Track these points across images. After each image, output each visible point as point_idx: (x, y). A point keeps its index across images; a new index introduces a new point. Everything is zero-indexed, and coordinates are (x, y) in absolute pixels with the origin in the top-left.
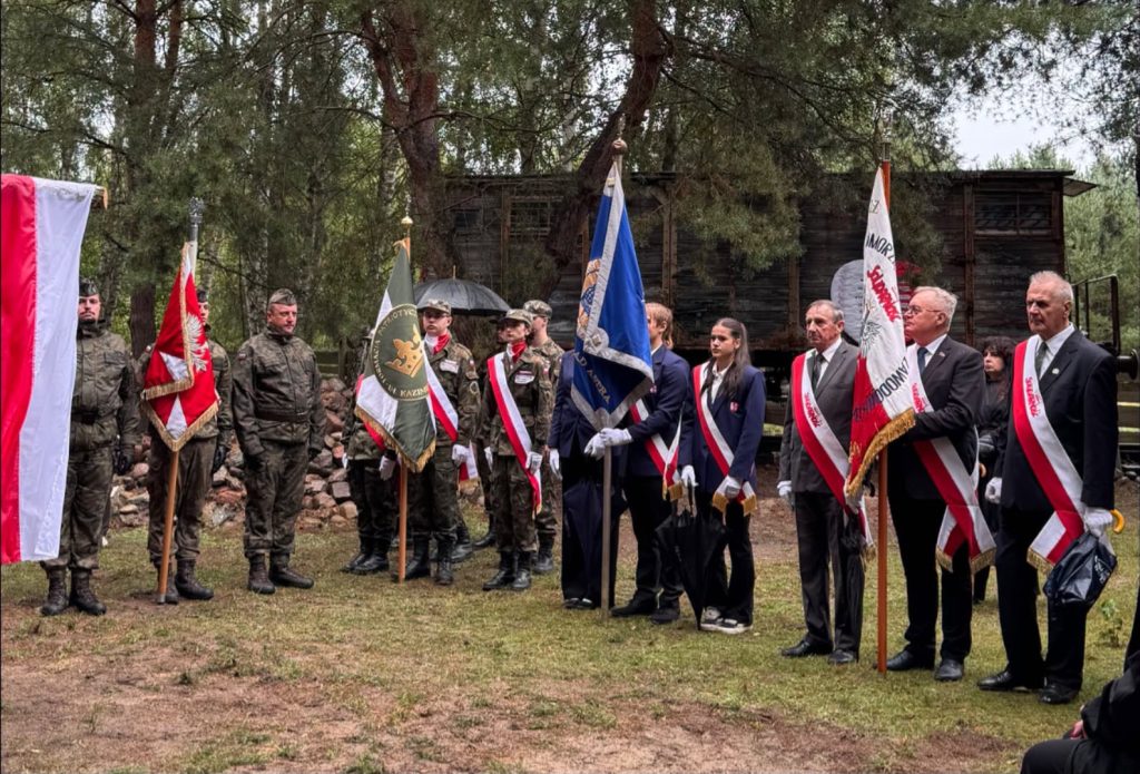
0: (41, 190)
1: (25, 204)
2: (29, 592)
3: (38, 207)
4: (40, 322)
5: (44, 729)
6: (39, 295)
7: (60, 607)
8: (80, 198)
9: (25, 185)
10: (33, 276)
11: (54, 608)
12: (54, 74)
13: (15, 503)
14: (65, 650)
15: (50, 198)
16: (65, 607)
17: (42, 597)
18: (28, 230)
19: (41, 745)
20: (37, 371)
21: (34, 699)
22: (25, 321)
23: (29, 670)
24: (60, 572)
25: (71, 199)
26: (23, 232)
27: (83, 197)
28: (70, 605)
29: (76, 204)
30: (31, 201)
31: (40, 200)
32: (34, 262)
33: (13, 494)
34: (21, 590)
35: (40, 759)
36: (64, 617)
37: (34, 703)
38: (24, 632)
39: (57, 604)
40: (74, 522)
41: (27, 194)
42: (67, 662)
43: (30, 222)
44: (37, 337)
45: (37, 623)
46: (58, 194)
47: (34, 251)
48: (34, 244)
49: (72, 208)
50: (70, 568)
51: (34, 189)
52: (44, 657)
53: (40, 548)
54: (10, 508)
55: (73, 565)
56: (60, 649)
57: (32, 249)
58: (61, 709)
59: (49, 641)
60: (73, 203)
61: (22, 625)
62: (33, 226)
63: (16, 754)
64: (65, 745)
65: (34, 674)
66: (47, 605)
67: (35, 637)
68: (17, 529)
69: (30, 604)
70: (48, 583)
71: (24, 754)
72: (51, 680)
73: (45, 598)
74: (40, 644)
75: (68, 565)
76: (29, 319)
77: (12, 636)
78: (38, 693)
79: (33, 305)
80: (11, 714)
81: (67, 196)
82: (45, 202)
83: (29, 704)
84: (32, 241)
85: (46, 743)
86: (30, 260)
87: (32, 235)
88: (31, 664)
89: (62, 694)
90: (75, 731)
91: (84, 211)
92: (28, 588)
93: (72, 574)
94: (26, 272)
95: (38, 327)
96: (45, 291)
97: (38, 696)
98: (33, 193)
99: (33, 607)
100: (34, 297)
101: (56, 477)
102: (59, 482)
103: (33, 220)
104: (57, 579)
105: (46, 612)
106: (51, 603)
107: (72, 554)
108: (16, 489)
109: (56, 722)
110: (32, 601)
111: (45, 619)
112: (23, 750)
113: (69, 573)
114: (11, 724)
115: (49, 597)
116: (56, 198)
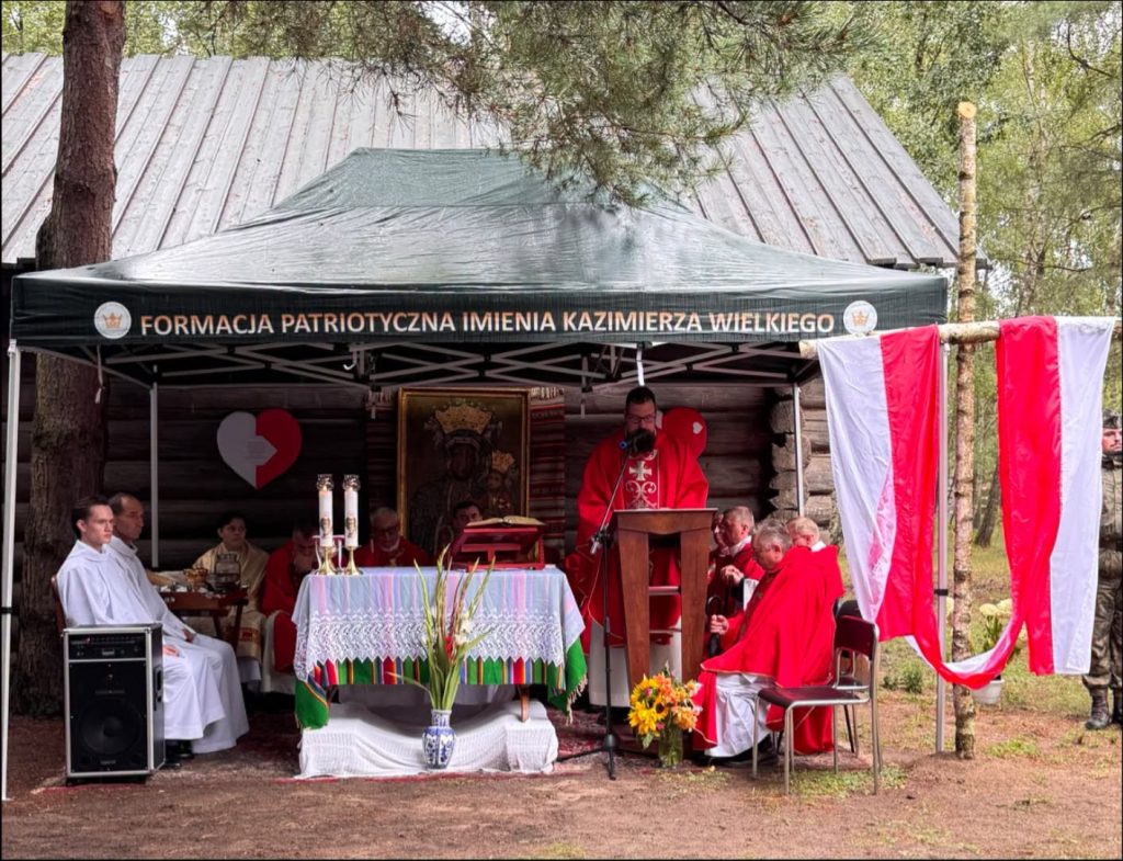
0: (1062, 327)
1: (1048, 344)
2: (1075, 708)
3: (1060, 343)
4: (1067, 453)
5: (1082, 825)
6: (1063, 429)
7: (1103, 723)
8: (1101, 331)
9: (1048, 324)
10: (1058, 410)
11: (1098, 724)
12: (1092, 211)
13: (1048, 621)
14: (1106, 760)
15: (1072, 334)
16: (1108, 724)
17: (1087, 713)
18: (1051, 367)
19: (1079, 836)
20: (1064, 499)
21: (1075, 799)
22: (1052, 453)
23: (1072, 774)
24: (1102, 692)
25: (1092, 334)
26: (1047, 370)
27: (1104, 330)
28: (1113, 722)
29: (1097, 338)
30: (1053, 339)
31: (1063, 337)
32: (1058, 397)
33: (1045, 614)
34: (1067, 706)
35: (1078, 848)
36: (1107, 732)
37: (1075, 802)
38: (1068, 741)
39: (1100, 720)
40: (1114, 645)
41: (1049, 332)
42: (1107, 771)
43: (1054, 359)
44: (1063, 468)
45: (1080, 735)
46: (1080, 330)
47: (1058, 386)
48: (1058, 380)
49: (1094, 342)
50: (1112, 688)
51: (1056, 327)
52: (1086, 765)
53: (1072, 663)
54: (1044, 626)
55: (1114, 686)
56: (1101, 759)
57: (1056, 385)
58: (1099, 810)
59: (1092, 752)
60: (1093, 337)
61: (1067, 736)
62: (1057, 363)
63: (1056, 841)
64: (1102, 840)
65: (1076, 778)
66: (1091, 720)
67: (1078, 746)
68: (1050, 644)
69: (1077, 718)
70: (1091, 701)
71: (1063, 842)
72: (1092, 785)
73: (1090, 715)
74: (1083, 753)
75: (1109, 685)
76: (1056, 451)
77: (1058, 744)
78: (1078, 794)
79: (1059, 438)
80: (1053, 808)
81: (1088, 331)
82: (1067, 338)
83: (1070, 802)
84: (1056, 377)
85: (1084, 836)
86: (1054, 394)
87: (1056, 372)
88: (1075, 770)
89: (1101, 797)
90: (1112, 830)
91: (1106, 342)
92: (1074, 705)
93: (1114, 693)
94: (1051, 406)
95: (1064, 459)
96: (1070, 423)
97: (1077, 796)
98: (1055, 332)
99: (1077, 721)
100: (1059, 430)
101: (1085, 599)
102: (1089, 603)
103: (1056, 357)
104: (1100, 697)
105: (1090, 727)
106: (1095, 719)
107: (1113, 676)
108: (1048, 607)
109: (1095, 820)
110: (1078, 716)
111: (1089, 733)
112: (1062, 839)
113: (1110, 692)
114: (1053, 817)
115: (1093, 713)
116: (1078, 333)
